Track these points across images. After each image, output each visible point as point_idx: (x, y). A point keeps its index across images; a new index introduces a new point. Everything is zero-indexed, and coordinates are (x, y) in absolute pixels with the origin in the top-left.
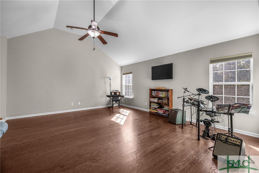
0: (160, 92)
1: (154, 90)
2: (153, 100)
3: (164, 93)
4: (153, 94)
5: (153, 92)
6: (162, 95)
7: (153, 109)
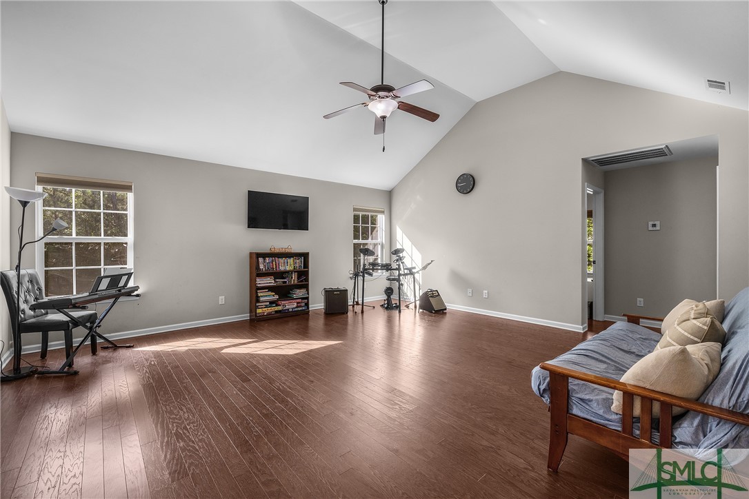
0: (281, 260)
1: (264, 255)
2: (262, 282)
3: (291, 261)
4: (261, 267)
5: (261, 260)
6: (288, 265)
7: (266, 307)
